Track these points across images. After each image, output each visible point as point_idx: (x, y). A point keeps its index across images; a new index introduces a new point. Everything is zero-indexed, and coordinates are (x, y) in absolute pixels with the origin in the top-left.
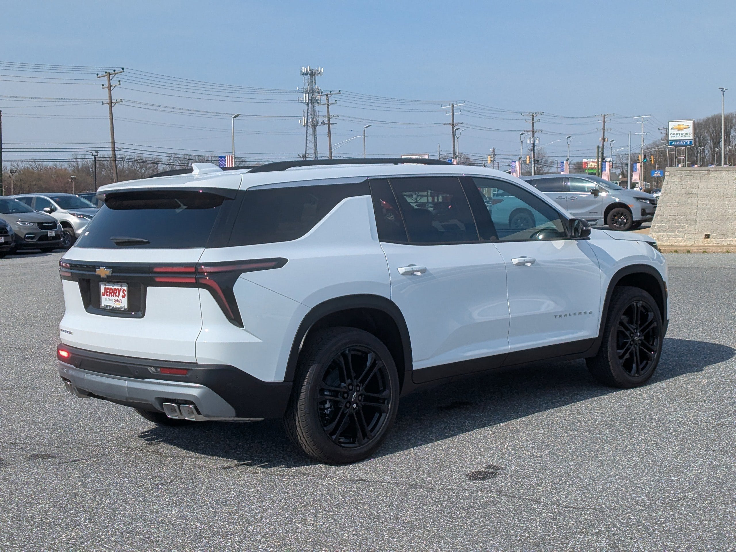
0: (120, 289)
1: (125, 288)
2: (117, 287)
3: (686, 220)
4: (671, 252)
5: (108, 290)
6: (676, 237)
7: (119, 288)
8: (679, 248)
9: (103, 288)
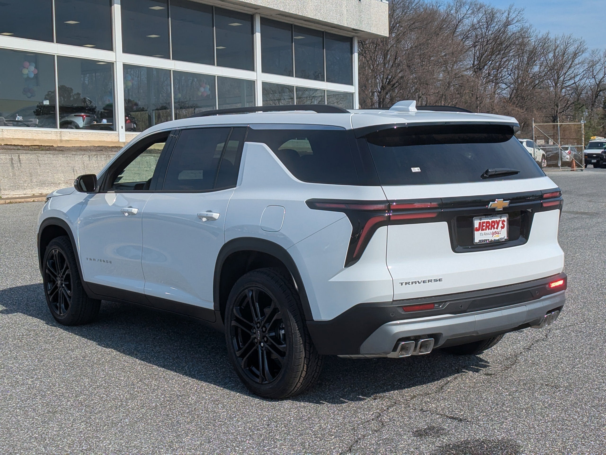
0: (499, 221)
1: (505, 219)
2: (495, 220)
5: (485, 224)
7: (498, 219)
9: (476, 223)
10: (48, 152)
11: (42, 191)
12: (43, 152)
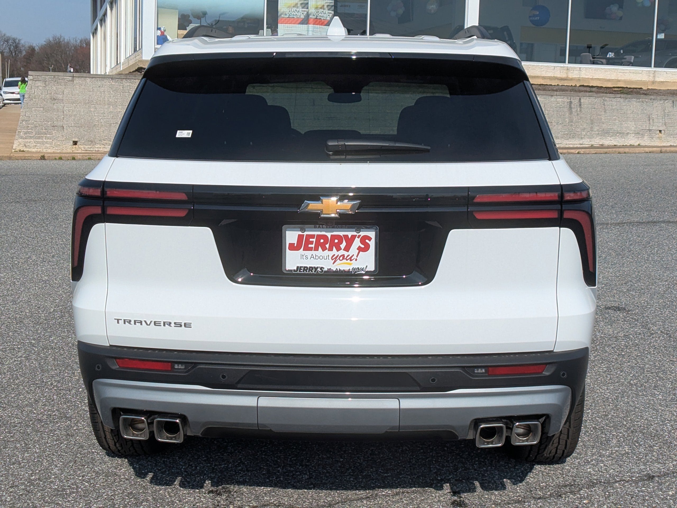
0: (354, 236)
1: (372, 234)
2: (341, 234)
3: (53, 126)
4: (56, 159)
5: (312, 240)
6: (44, 143)
7: (350, 234)
8: (63, 155)
10: (619, 95)
11: (604, 141)
12: (612, 95)
